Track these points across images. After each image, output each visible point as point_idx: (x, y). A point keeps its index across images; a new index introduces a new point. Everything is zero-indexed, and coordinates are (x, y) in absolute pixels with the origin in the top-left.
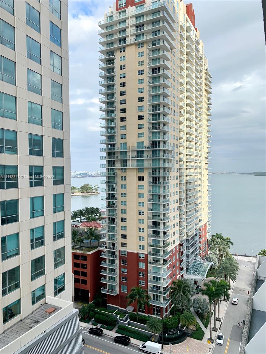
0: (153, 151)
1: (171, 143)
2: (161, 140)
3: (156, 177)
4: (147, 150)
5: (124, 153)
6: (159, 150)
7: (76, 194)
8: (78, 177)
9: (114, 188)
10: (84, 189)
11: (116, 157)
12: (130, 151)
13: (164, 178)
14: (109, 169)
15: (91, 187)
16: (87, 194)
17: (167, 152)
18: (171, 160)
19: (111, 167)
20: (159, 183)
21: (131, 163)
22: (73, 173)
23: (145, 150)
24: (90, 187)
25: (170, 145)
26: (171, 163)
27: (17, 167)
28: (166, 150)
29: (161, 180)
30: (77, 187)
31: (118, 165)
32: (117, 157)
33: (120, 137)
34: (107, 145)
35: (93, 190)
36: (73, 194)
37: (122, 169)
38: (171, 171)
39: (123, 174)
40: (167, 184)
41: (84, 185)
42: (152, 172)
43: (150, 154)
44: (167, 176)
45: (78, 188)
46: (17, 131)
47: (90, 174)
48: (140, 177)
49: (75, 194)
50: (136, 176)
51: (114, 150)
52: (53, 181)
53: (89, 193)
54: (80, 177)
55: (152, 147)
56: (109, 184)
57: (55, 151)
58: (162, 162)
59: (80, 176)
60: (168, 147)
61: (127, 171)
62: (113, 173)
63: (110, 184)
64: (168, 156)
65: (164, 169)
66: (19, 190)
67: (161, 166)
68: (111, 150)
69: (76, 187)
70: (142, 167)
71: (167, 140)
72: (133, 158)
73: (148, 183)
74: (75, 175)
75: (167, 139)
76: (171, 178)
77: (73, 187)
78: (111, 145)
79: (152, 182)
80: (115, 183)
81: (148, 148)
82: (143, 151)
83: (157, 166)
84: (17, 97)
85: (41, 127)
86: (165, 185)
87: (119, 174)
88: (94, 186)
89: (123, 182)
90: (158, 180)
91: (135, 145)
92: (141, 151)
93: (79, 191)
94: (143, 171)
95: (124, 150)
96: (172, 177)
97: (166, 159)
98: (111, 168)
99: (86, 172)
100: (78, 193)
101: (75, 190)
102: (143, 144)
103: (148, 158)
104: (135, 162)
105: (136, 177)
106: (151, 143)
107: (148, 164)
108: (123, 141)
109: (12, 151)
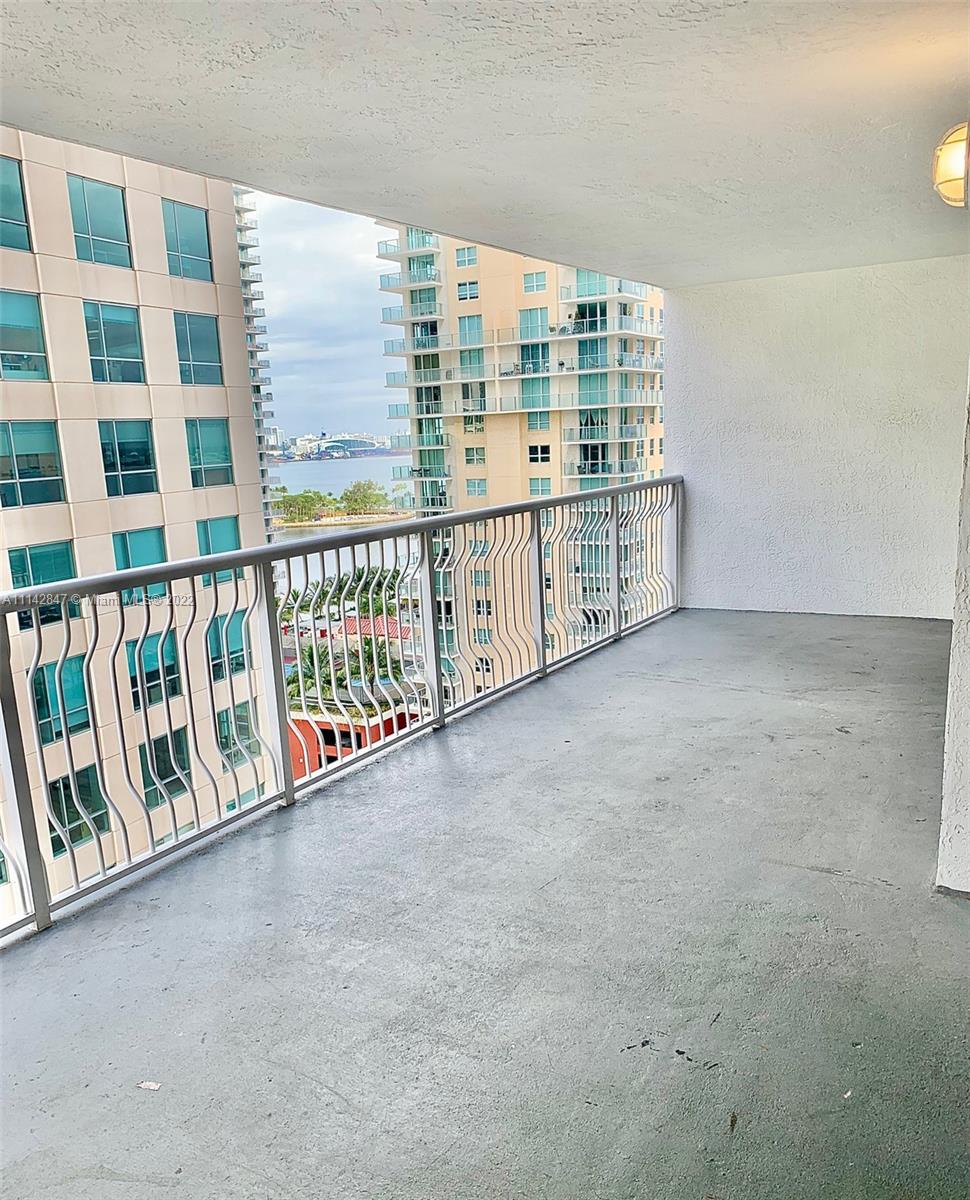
0: (581, 343)
1: (652, 309)
2: (612, 300)
3: (595, 447)
4: (560, 342)
5: (472, 356)
6: (604, 339)
7: (328, 519)
8: (335, 454)
9: (443, 494)
10: (356, 501)
11: (443, 375)
12: (496, 348)
13: (624, 448)
14: (420, 421)
15: (380, 492)
16: (366, 520)
17: (636, 346)
18: (654, 375)
19: (428, 412)
20: (606, 468)
21: (502, 396)
22: (316, 443)
23: (553, 342)
24: (377, 492)
25: (647, 317)
26: (652, 388)
27: (52, 425)
28: (631, 339)
29: (613, 458)
30: (330, 494)
31: (452, 405)
32: (449, 375)
33: (455, 292)
34: (410, 326)
35: (387, 503)
36: (318, 522)
37: (468, 420)
38: (652, 422)
39: (472, 440)
40: (634, 470)
41: (355, 487)
42: (581, 425)
43: (572, 356)
44: (635, 440)
45: (335, 500)
46: (39, 294)
47: (377, 445)
48: (536, 447)
49: (324, 521)
50: (521, 443)
51: (437, 346)
52: (194, 473)
53: (376, 516)
54: (343, 457)
55: (579, 329)
56: (424, 479)
57: (191, 363)
58: (616, 387)
59: (341, 454)
60: (638, 324)
61: (488, 425)
62: (437, 436)
63: (428, 479)
64: (640, 361)
65: (625, 414)
66: (69, 507)
67: (613, 402)
68: (424, 346)
69: (326, 494)
70: (541, 410)
71: (635, 297)
72: (506, 374)
73: (566, 468)
74: (323, 449)
75: (636, 294)
76: (652, 447)
77: (315, 493)
78: (424, 325)
79: (579, 467)
80: (446, 476)
81: (563, 330)
82: (545, 346)
83: (597, 403)
84: (24, 162)
85: (129, 271)
86: (628, 475)
87: (460, 438)
88: (393, 491)
89: (474, 471)
90: (603, 458)
91: (515, 322)
92: (535, 347)
93: (338, 508)
94: (545, 426)
95: (474, 347)
96: (657, 444)
97: (632, 372)
98: (429, 416)
99: (363, 436)
100: (337, 518)
101: (323, 505)
102: (544, 319)
103: (565, 372)
104: (515, 391)
105: (521, 447)
106: (574, 311)
107: (564, 396)
108: (468, 308)
109: (29, 370)
